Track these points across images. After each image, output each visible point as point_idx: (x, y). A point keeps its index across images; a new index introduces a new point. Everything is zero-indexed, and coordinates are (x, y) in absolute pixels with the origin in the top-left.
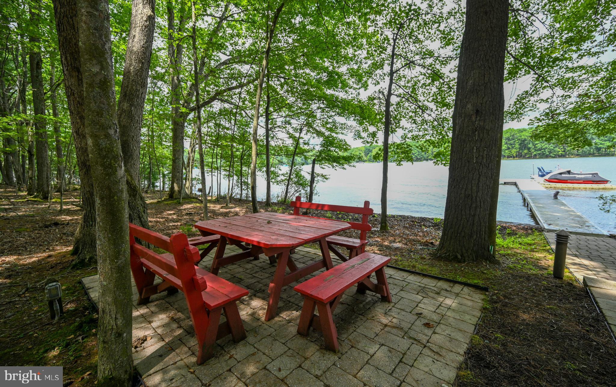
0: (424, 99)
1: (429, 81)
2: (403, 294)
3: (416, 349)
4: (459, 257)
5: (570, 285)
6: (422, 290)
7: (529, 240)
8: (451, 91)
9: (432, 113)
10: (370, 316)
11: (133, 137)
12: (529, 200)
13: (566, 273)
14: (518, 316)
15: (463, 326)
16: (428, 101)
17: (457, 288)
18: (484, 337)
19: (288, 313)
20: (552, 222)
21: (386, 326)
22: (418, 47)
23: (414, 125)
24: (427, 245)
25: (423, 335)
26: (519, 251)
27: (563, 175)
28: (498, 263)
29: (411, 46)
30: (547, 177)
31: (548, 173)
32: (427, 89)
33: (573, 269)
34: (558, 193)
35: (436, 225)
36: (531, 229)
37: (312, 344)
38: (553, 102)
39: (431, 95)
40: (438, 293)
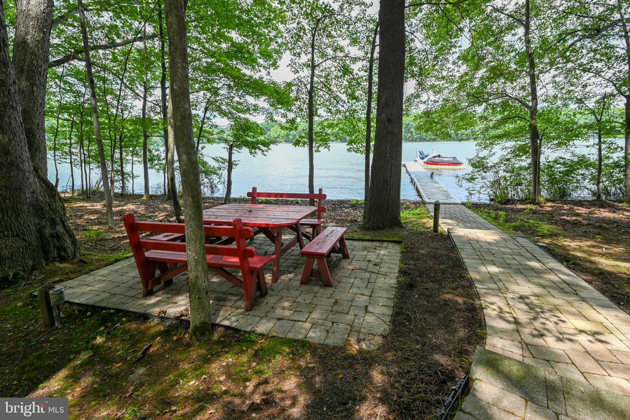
0: (336, 90)
1: (340, 74)
2: (354, 253)
3: (374, 276)
4: (381, 226)
5: (442, 234)
6: (365, 248)
7: (418, 211)
8: (359, 86)
9: (345, 105)
10: (341, 267)
11: (38, 124)
12: (415, 180)
13: (440, 229)
14: (419, 252)
15: (394, 262)
16: (341, 93)
17: (385, 244)
18: (405, 264)
19: (285, 276)
20: (430, 197)
21: (353, 269)
22: (330, 40)
23: (329, 114)
24: (353, 222)
25: (375, 270)
26: (413, 220)
27: (436, 158)
28: (404, 228)
29: (324, 39)
30: (426, 160)
31: (426, 156)
32: (340, 82)
33: (443, 226)
34: (433, 173)
35: (354, 206)
36: (419, 203)
37: (315, 287)
38: (428, 104)
39: (343, 87)
40: (375, 249)
